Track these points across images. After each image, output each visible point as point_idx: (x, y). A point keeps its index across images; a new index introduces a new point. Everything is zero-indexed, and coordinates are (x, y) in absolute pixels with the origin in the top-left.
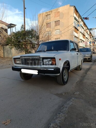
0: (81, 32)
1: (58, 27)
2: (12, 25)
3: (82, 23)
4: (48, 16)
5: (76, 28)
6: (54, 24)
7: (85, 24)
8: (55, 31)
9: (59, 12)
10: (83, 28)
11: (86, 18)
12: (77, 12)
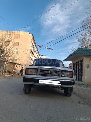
0: (35, 56)
3: (36, 49)
4: (8, 35)
5: (32, 52)
6: (13, 44)
7: (38, 51)
9: (19, 35)
10: (36, 53)
11: (40, 47)
12: (34, 40)
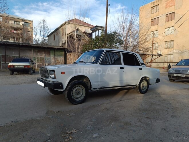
1: (172, 23)
2: (98, 28)
4: (155, 8)
6: (165, 19)
8: (166, 30)
